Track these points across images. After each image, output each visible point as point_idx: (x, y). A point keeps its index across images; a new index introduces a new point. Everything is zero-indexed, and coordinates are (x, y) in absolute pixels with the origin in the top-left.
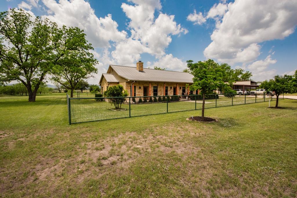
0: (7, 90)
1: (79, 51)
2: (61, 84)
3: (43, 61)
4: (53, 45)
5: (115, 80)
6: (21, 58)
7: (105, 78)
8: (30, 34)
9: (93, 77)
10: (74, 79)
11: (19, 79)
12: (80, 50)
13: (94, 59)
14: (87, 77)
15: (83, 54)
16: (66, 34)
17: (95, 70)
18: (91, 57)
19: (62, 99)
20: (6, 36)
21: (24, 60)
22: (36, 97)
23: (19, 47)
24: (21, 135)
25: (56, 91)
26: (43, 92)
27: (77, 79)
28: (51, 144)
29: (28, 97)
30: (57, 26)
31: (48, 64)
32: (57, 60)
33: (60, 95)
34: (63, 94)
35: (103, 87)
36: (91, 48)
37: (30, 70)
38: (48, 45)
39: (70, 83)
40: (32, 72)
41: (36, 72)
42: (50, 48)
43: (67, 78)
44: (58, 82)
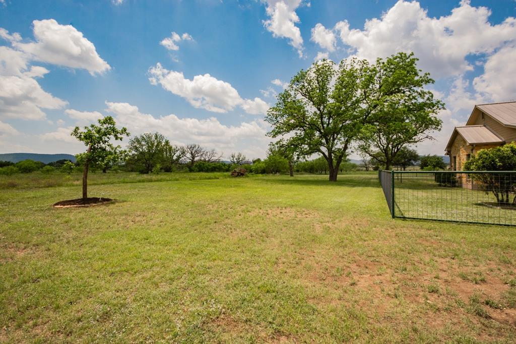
0: (307, 167)
1: (404, 93)
2: (370, 155)
3: (348, 122)
4: (361, 95)
5: (493, 138)
6: (322, 123)
7: (461, 136)
8: (333, 89)
9: (431, 138)
10: (392, 146)
11: (319, 151)
12: (405, 90)
13: (434, 102)
14: (416, 140)
15: (412, 97)
16: (382, 71)
17: (437, 124)
18: (428, 99)
19: (372, 180)
20: (309, 99)
21: (325, 126)
22: (338, 176)
23: (321, 109)
24: (327, 220)
25: (361, 168)
26: (344, 169)
27: (397, 145)
28: (367, 241)
29: (329, 176)
30: (367, 64)
31: (354, 125)
32: (366, 118)
33: (367, 174)
34: (372, 172)
35: (455, 157)
36: (428, 82)
37: (332, 138)
38: (355, 97)
39: (385, 153)
40: (334, 140)
41: (340, 140)
42: (358, 101)
43: (380, 145)
44: (366, 152)
